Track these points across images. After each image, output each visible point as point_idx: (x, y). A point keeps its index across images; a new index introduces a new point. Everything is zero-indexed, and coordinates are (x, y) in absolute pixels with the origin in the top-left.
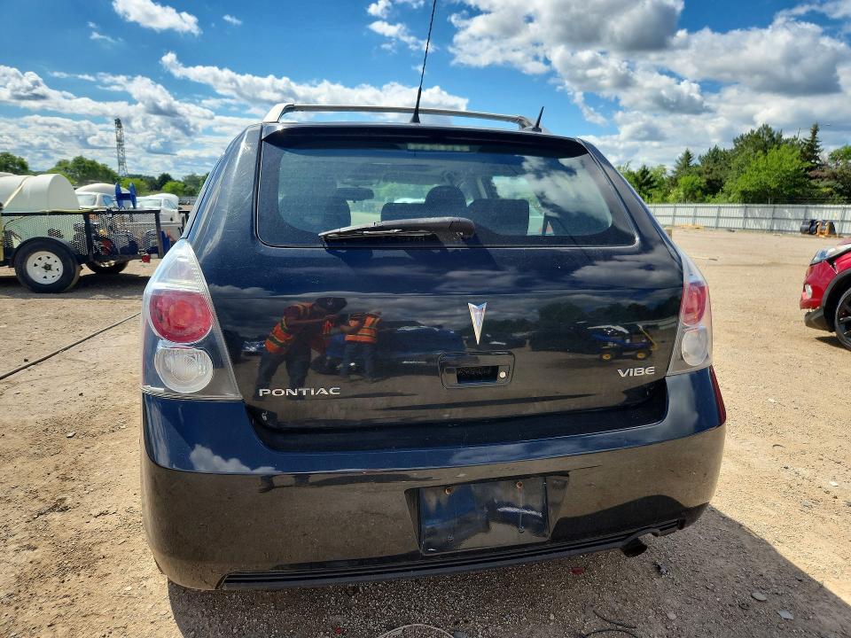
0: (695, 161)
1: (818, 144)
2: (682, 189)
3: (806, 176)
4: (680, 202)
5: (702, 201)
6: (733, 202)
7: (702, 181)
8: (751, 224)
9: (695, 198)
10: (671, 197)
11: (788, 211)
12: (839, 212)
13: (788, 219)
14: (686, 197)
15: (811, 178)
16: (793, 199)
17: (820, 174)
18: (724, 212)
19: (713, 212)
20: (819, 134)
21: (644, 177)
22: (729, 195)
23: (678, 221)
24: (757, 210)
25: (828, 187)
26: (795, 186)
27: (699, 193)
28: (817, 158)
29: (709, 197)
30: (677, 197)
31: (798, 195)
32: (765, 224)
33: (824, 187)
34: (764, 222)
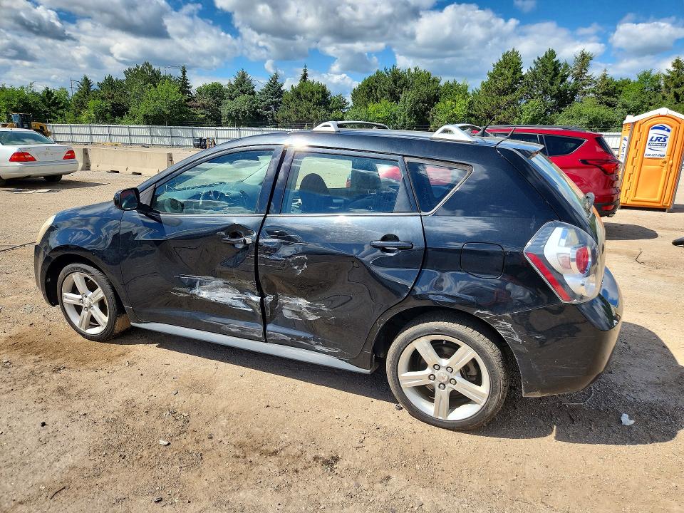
0: (95, 87)
1: (188, 82)
2: (92, 111)
3: (186, 106)
4: (93, 122)
5: (113, 122)
6: (138, 124)
7: (107, 104)
8: (157, 141)
9: (106, 119)
10: (84, 117)
11: (180, 131)
12: (214, 132)
13: (181, 137)
14: (98, 118)
15: (190, 107)
16: (182, 123)
17: (194, 104)
18: (134, 132)
19: (125, 131)
20: (187, 75)
21: (50, 99)
22: (134, 117)
23: (95, 139)
24: (159, 130)
25: (202, 114)
26: (181, 113)
27: (108, 115)
28: (189, 92)
29: (117, 119)
30: (89, 118)
31: (184, 119)
32: (167, 141)
33: (200, 113)
34: (166, 139)
